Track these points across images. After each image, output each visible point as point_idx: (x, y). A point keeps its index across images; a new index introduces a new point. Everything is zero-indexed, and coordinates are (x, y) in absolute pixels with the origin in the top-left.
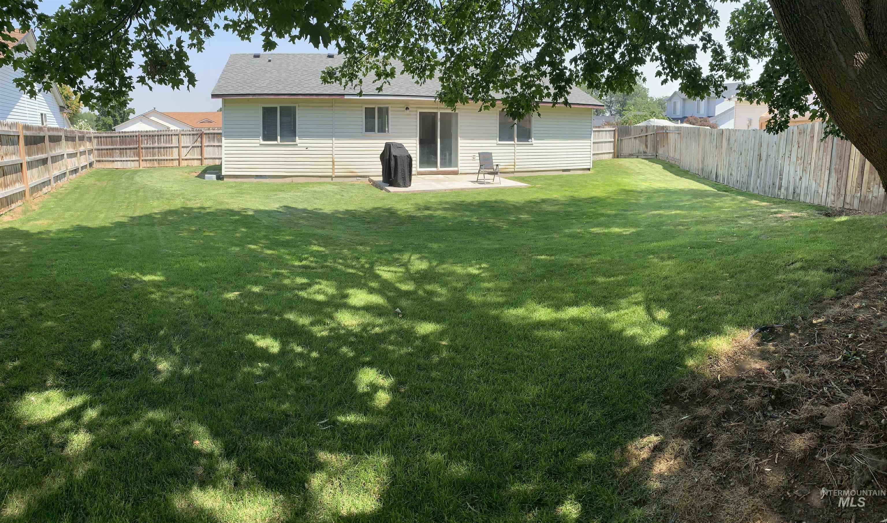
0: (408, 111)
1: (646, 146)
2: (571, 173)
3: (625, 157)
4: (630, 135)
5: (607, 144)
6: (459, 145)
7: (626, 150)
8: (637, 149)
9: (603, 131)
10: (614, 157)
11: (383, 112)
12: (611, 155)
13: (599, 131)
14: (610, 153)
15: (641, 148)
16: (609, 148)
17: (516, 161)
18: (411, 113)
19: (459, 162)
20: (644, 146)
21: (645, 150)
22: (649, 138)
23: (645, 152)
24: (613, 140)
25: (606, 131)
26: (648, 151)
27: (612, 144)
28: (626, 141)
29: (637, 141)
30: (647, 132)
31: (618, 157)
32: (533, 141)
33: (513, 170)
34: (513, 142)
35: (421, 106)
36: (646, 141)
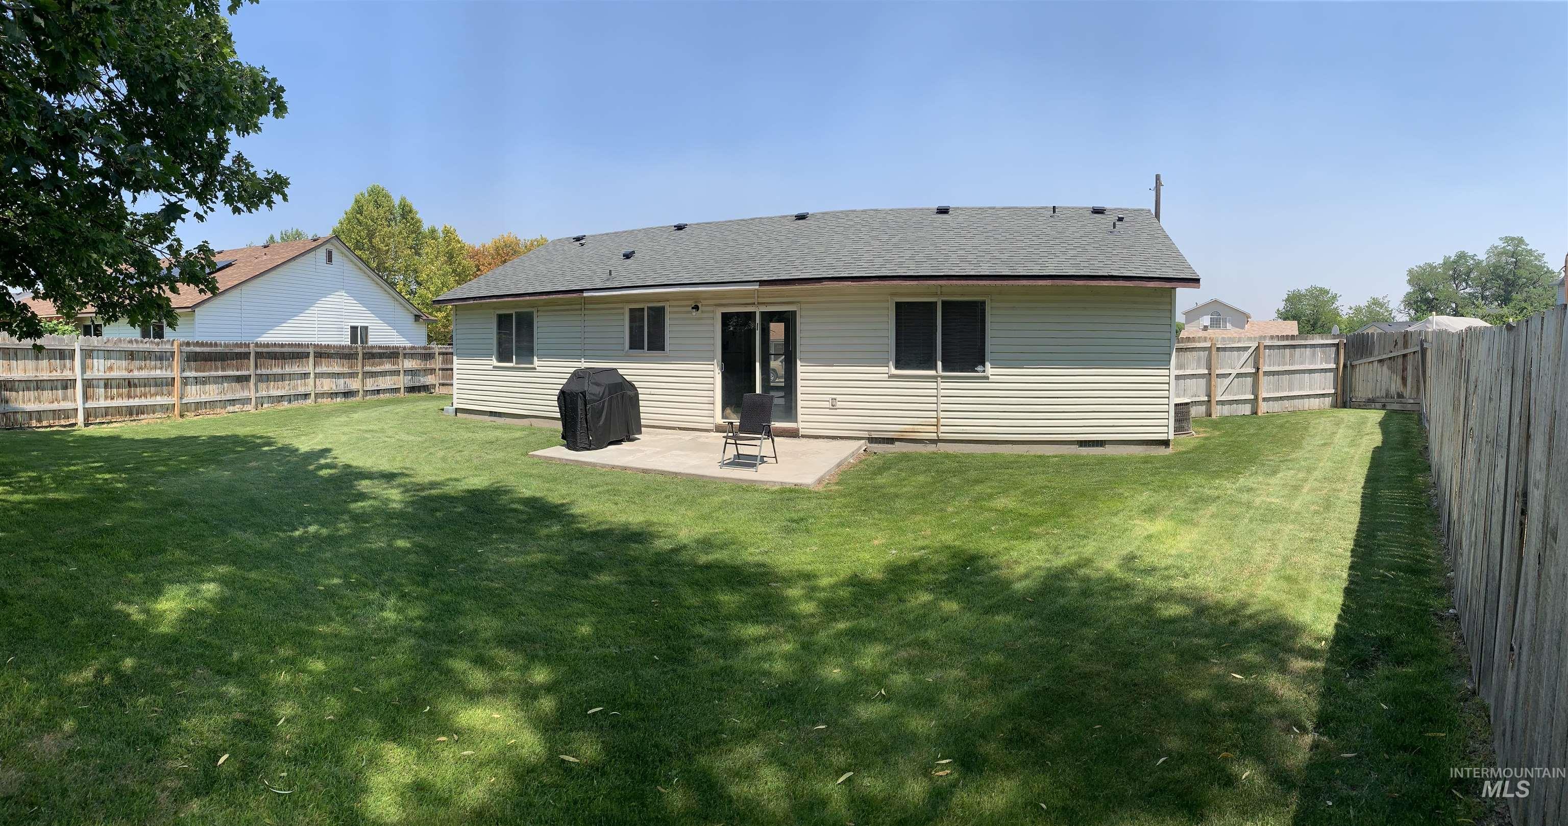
0: (694, 313)
1: (1404, 380)
2: (1108, 450)
3: (1359, 407)
4: (1371, 354)
5: (1317, 375)
6: (800, 376)
7: (1362, 391)
8: (1384, 388)
9: (1305, 346)
10: (1335, 405)
11: (657, 315)
12: (1328, 401)
13: (1294, 347)
14: (1323, 395)
15: (1393, 386)
16: (1326, 385)
17: (942, 414)
18: (705, 315)
19: (800, 411)
20: (1399, 381)
21: (1401, 389)
22: (1410, 358)
23: (1400, 396)
24: (1334, 366)
25: (1313, 346)
26: (1407, 393)
27: (1331, 375)
28: (1362, 367)
29: (1385, 368)
30: (1405, 346)
31: (1344, 406)
32: (989, 370)
33: (933, 436)
34: (932, 373)
35: (724, 302)
36: (1404, 369)
